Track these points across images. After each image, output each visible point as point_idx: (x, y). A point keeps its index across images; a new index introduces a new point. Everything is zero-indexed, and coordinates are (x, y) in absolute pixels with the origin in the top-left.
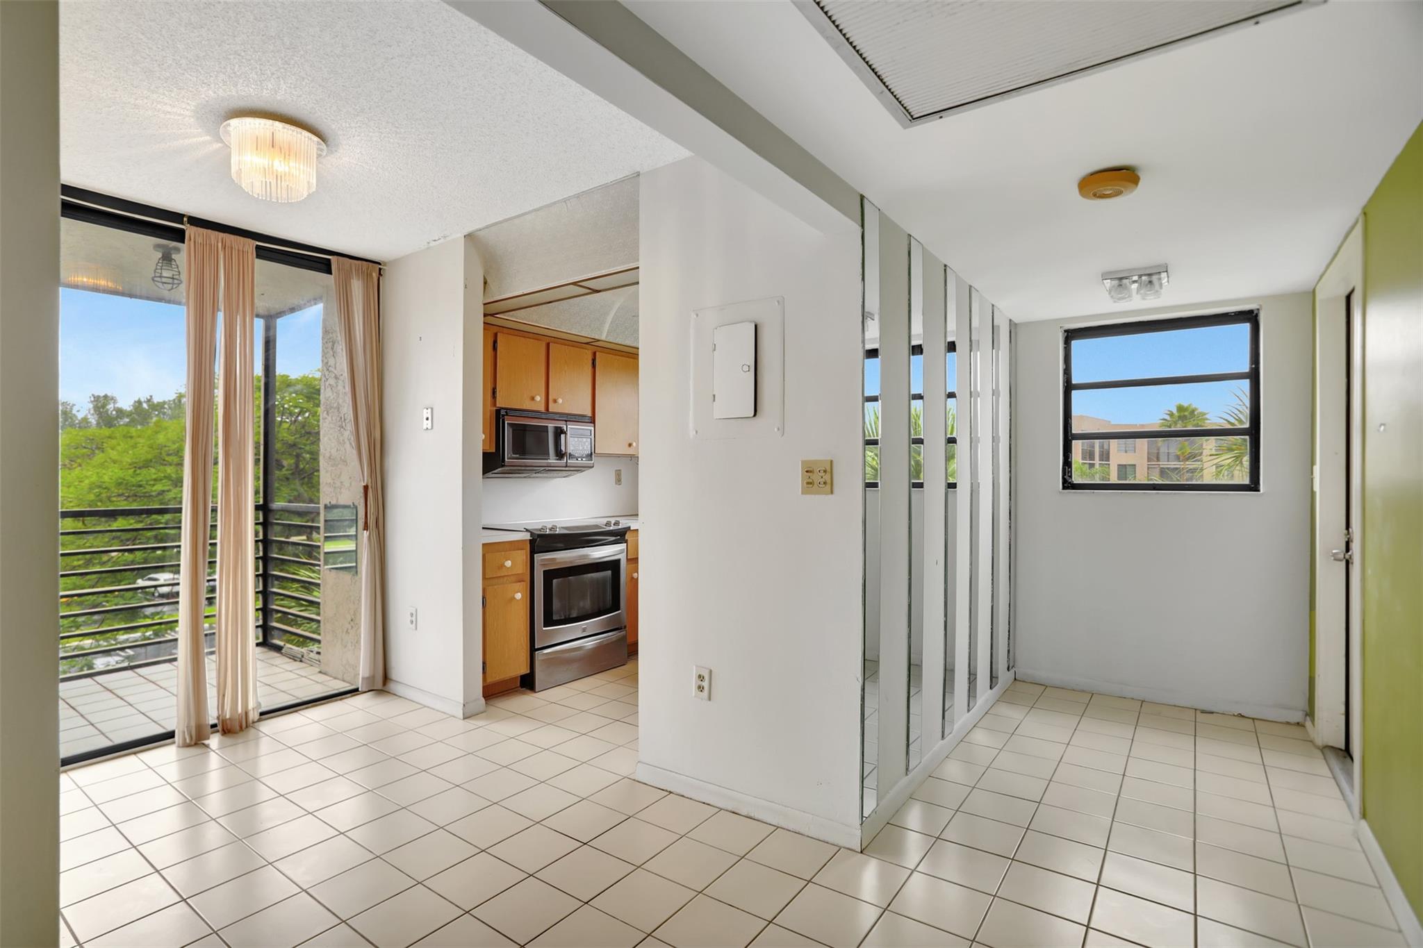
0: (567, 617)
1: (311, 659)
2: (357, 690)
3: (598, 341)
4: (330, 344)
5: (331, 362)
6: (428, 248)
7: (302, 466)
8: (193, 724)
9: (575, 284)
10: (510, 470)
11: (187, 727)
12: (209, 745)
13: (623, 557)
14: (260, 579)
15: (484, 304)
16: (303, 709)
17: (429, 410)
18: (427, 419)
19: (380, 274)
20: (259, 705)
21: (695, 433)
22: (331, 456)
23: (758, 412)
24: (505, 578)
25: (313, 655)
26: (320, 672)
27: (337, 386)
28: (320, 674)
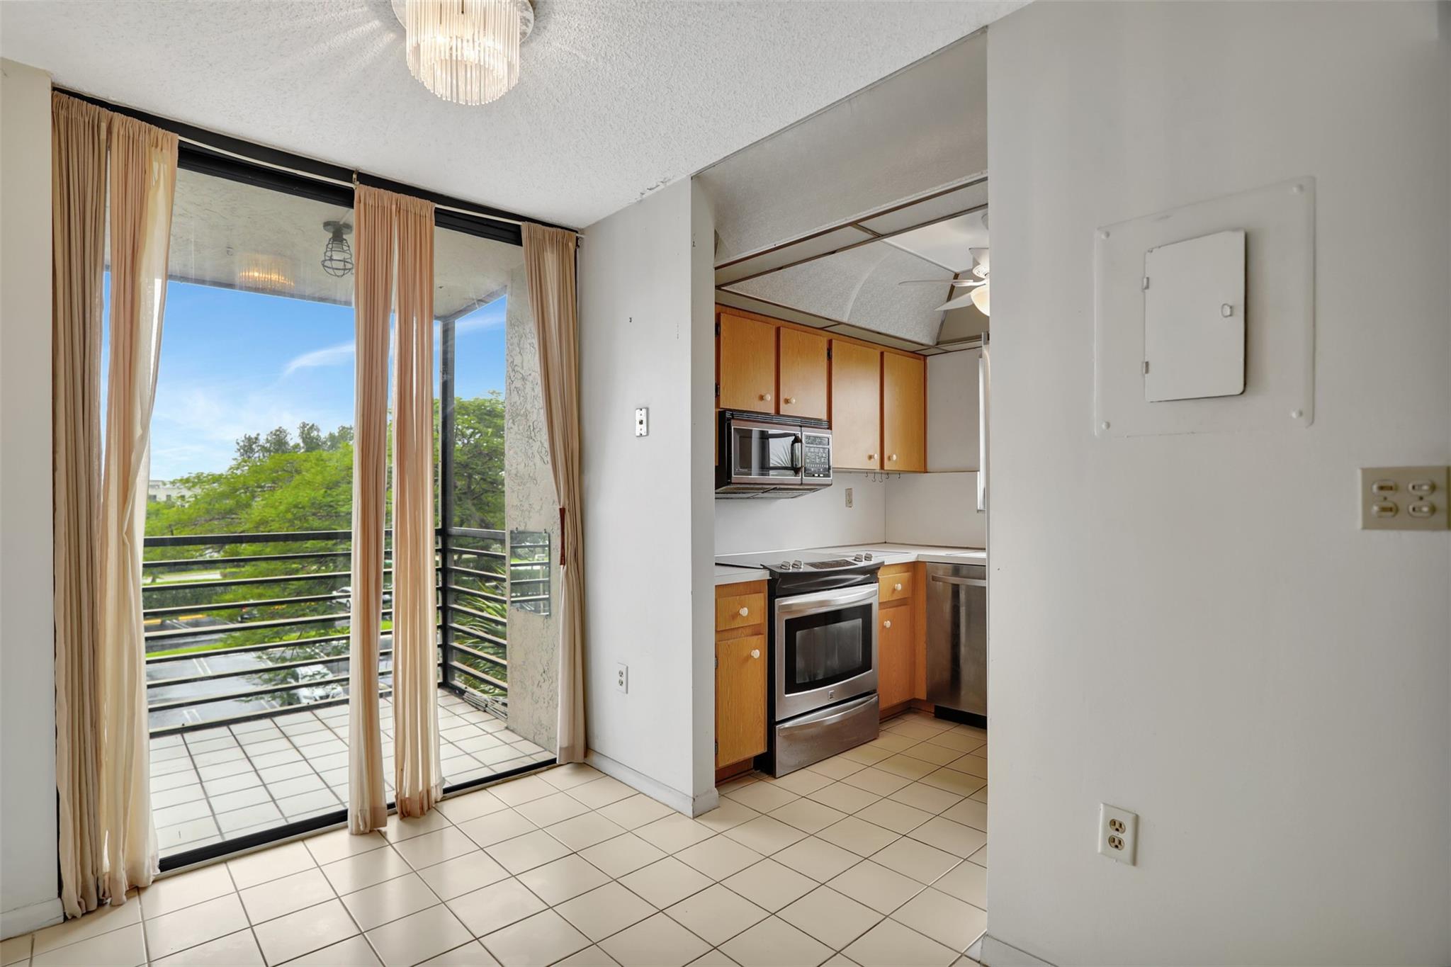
0: (812, 680)
1: (495, 711)
2: (554, 761)
3: (839, 323)
4: (516, 340)
5: (518, 360)
6: (641, 201)
7: (473, 487)
8: (367, 807)
9: (855, 224)
10: (735, 489)
11: (360, 810)
12: (385, 833)
13: (875, 601)
14: (440, 611)
15: (716, 268)
16: (493, 785)
17: (644, 411)
18: (641, 422)
19: (577, 245)
20: (443, 780)
21: (1104, 426)
22: (517, 472)
23: (1248, 388)
24: (740, 631)
25: (497, 706)
26: (507, 728)
27: (525, 388)
28: (507, 731)
